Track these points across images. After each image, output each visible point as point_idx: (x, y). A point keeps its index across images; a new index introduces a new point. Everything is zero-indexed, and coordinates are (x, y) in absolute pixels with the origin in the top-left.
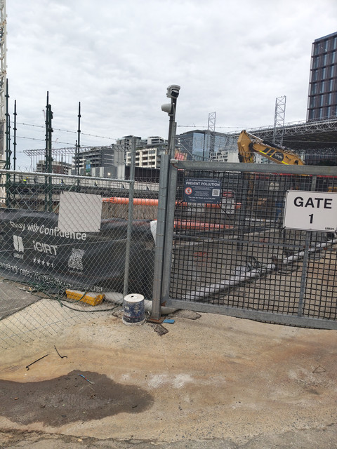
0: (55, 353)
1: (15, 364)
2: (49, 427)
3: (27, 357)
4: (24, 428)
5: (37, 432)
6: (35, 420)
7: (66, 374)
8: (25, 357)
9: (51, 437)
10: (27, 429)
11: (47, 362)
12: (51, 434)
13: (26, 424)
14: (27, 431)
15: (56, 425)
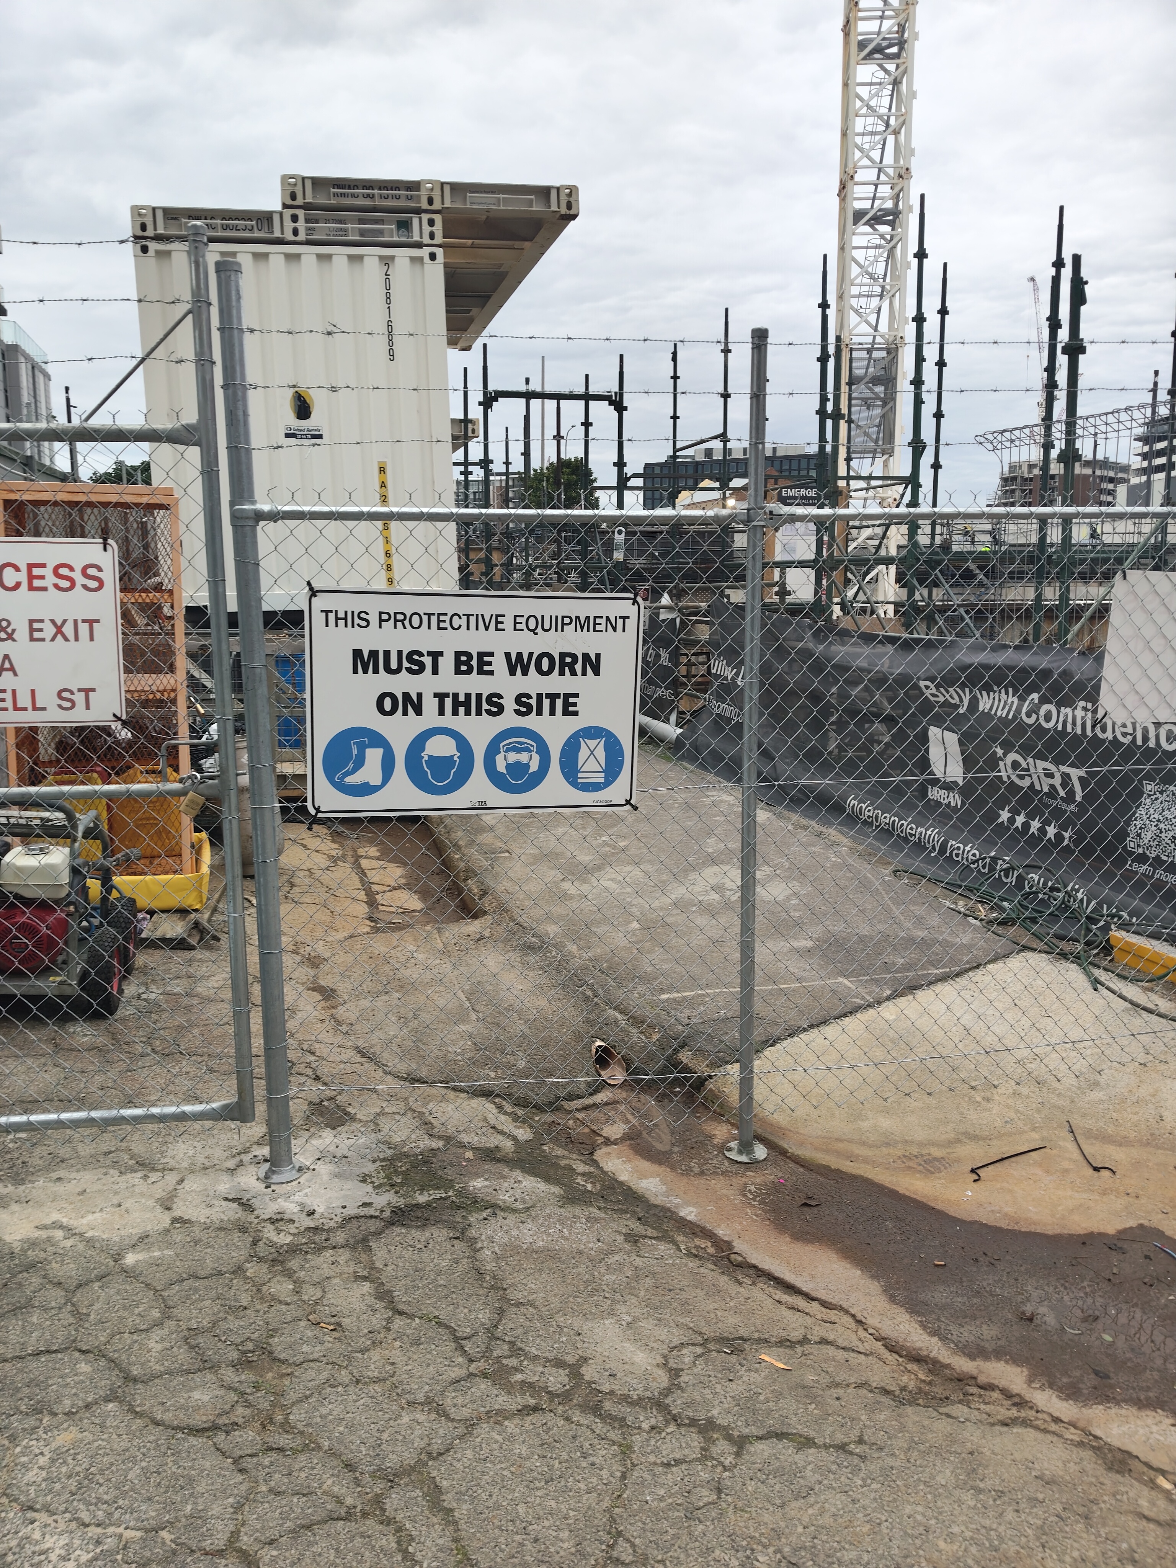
0: (1071, 1146)
1: (937, 1152)
2: (1048, 1392)
3: (975, 1138)
4: (964, 1365)
5: (1007, 1394)
6: (998, 1354)
7: (1111, 1230)
8: (966, 1133)
9: (1053, 1427)
10: (975, 1372)
11: (1039, 1172)
12: (1057, 1420)
13: (972, 1357)
14: (975, 1378)
15: (1071, 1393)
